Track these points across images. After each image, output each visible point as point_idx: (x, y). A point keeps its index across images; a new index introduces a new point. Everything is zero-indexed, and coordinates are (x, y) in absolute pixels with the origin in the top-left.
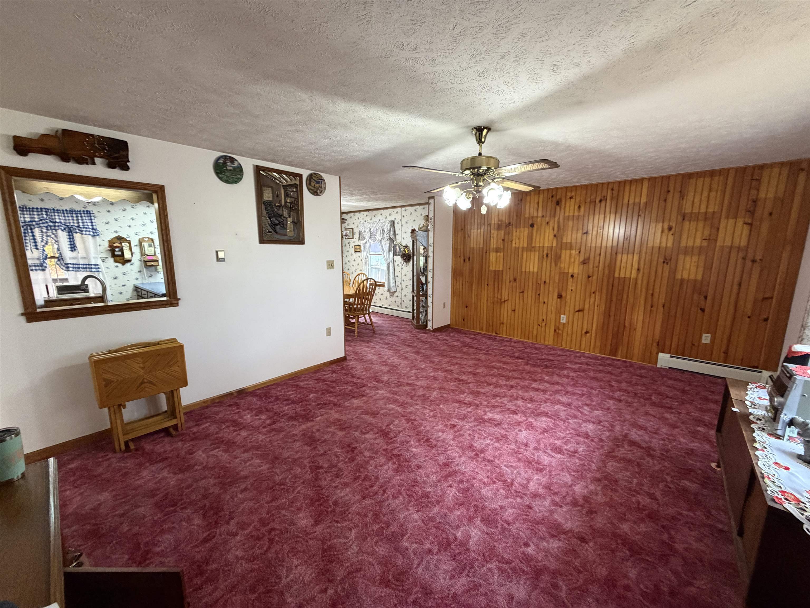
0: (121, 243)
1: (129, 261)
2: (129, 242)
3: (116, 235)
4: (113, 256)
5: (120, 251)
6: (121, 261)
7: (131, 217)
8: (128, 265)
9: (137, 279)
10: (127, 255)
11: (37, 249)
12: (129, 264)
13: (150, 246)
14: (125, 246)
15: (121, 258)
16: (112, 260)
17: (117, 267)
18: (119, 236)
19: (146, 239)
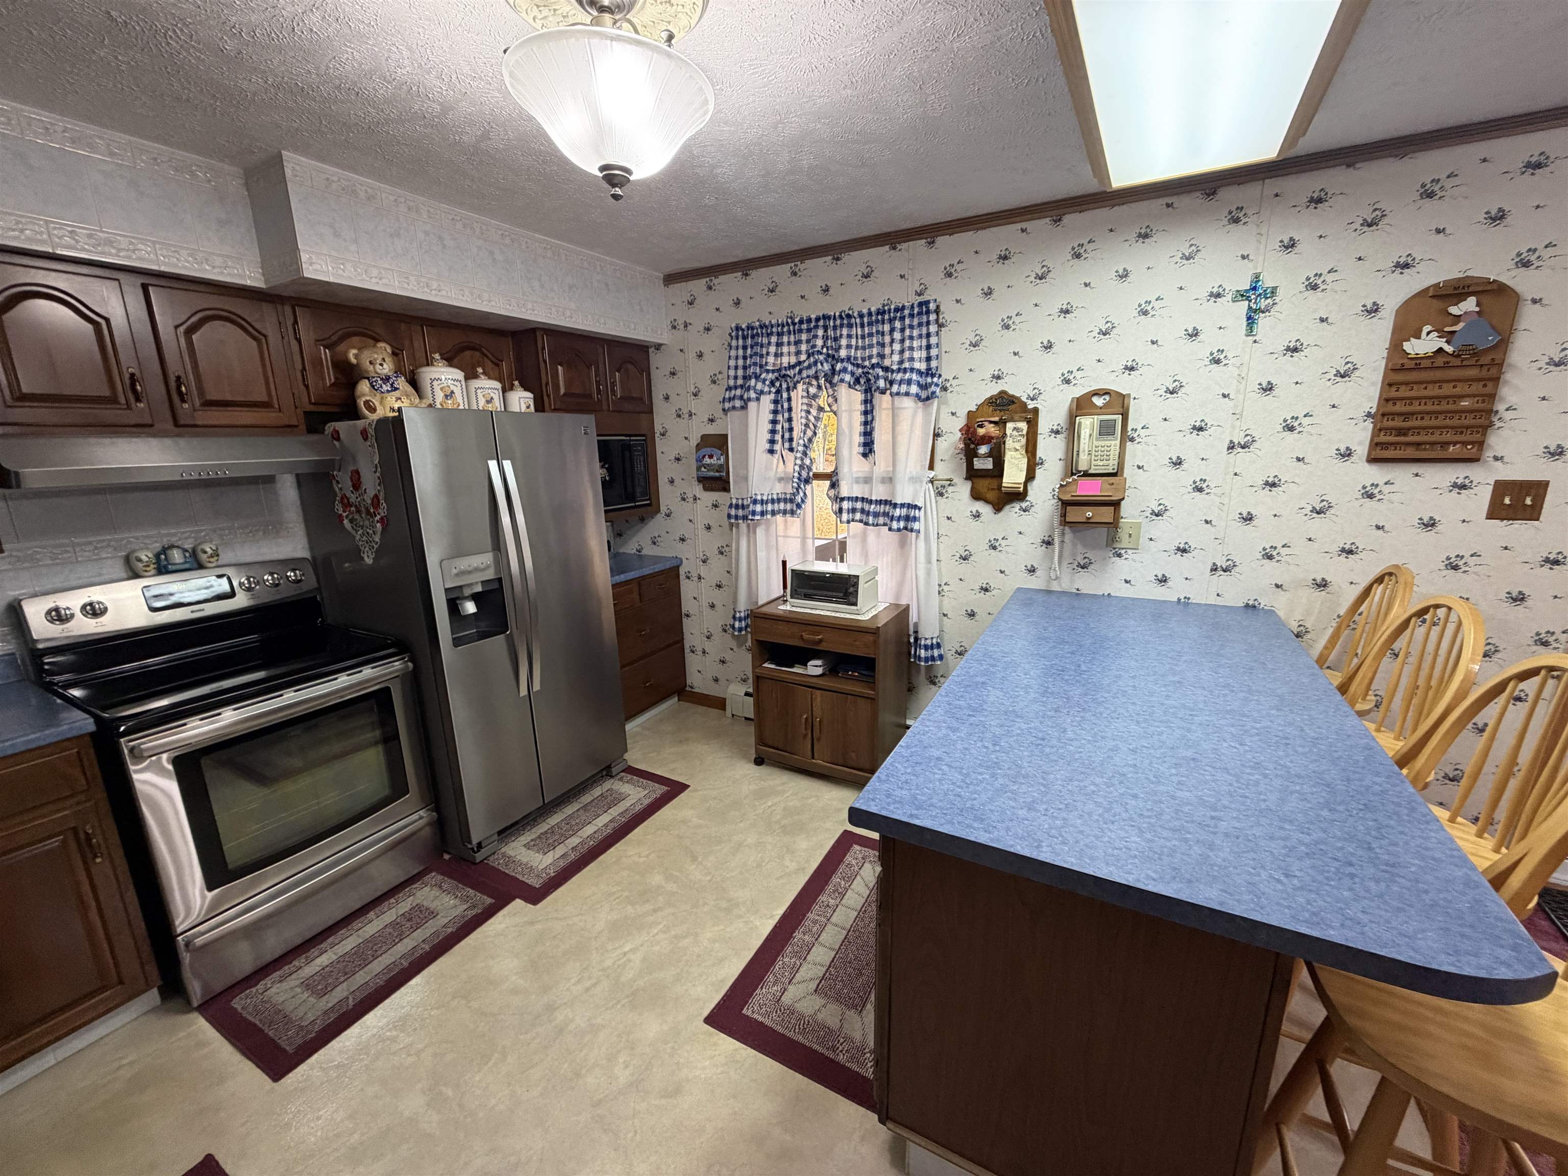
0: (1001, 424)
1: (1018, 496)
2: (1032, 419)
3: (993, 389)
4: (972, 474)
5: (990, 455)
6: (991, 495)
7: (1061, 303)
8: (1013, 511)
9: (1032, 570)
10: (1013, 475)
11: (791, 450)
12: (1017, 506)
13: (1106, 430)
14: (1015, 432)
15: (994, 483)
16: (964, 489)
17: (977, 516)
18: (1003, 392)
19: (1099, 401)
